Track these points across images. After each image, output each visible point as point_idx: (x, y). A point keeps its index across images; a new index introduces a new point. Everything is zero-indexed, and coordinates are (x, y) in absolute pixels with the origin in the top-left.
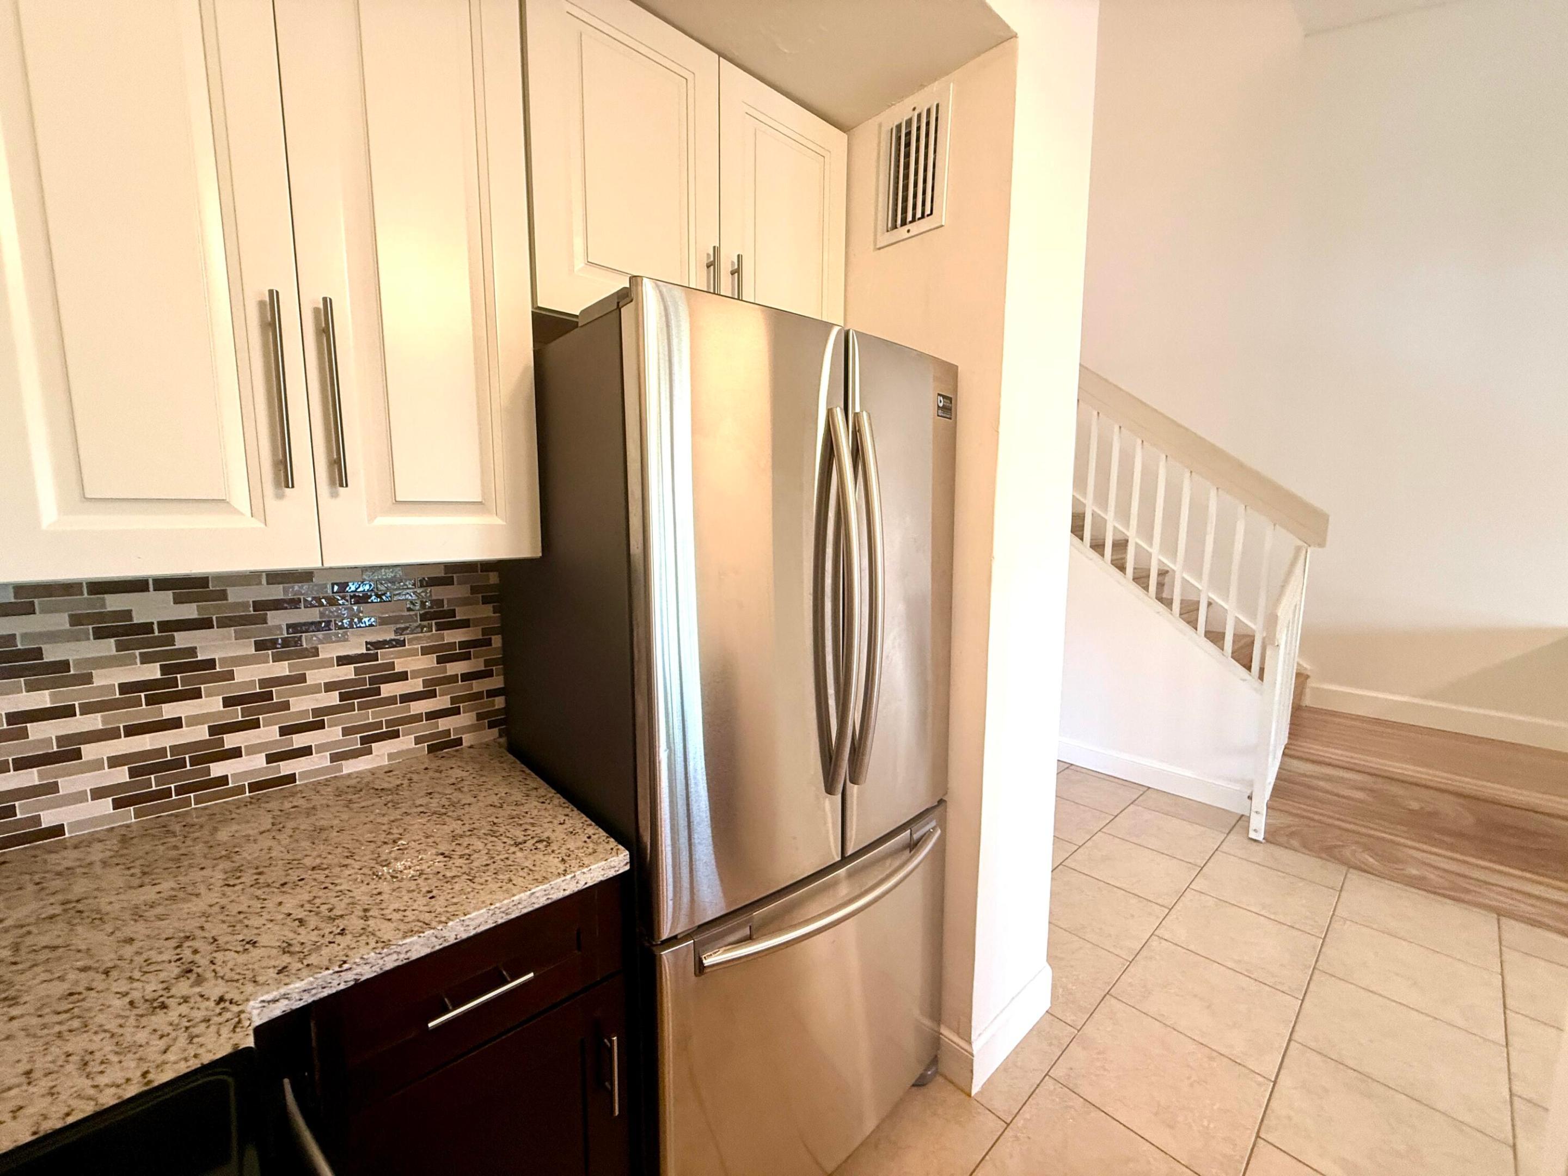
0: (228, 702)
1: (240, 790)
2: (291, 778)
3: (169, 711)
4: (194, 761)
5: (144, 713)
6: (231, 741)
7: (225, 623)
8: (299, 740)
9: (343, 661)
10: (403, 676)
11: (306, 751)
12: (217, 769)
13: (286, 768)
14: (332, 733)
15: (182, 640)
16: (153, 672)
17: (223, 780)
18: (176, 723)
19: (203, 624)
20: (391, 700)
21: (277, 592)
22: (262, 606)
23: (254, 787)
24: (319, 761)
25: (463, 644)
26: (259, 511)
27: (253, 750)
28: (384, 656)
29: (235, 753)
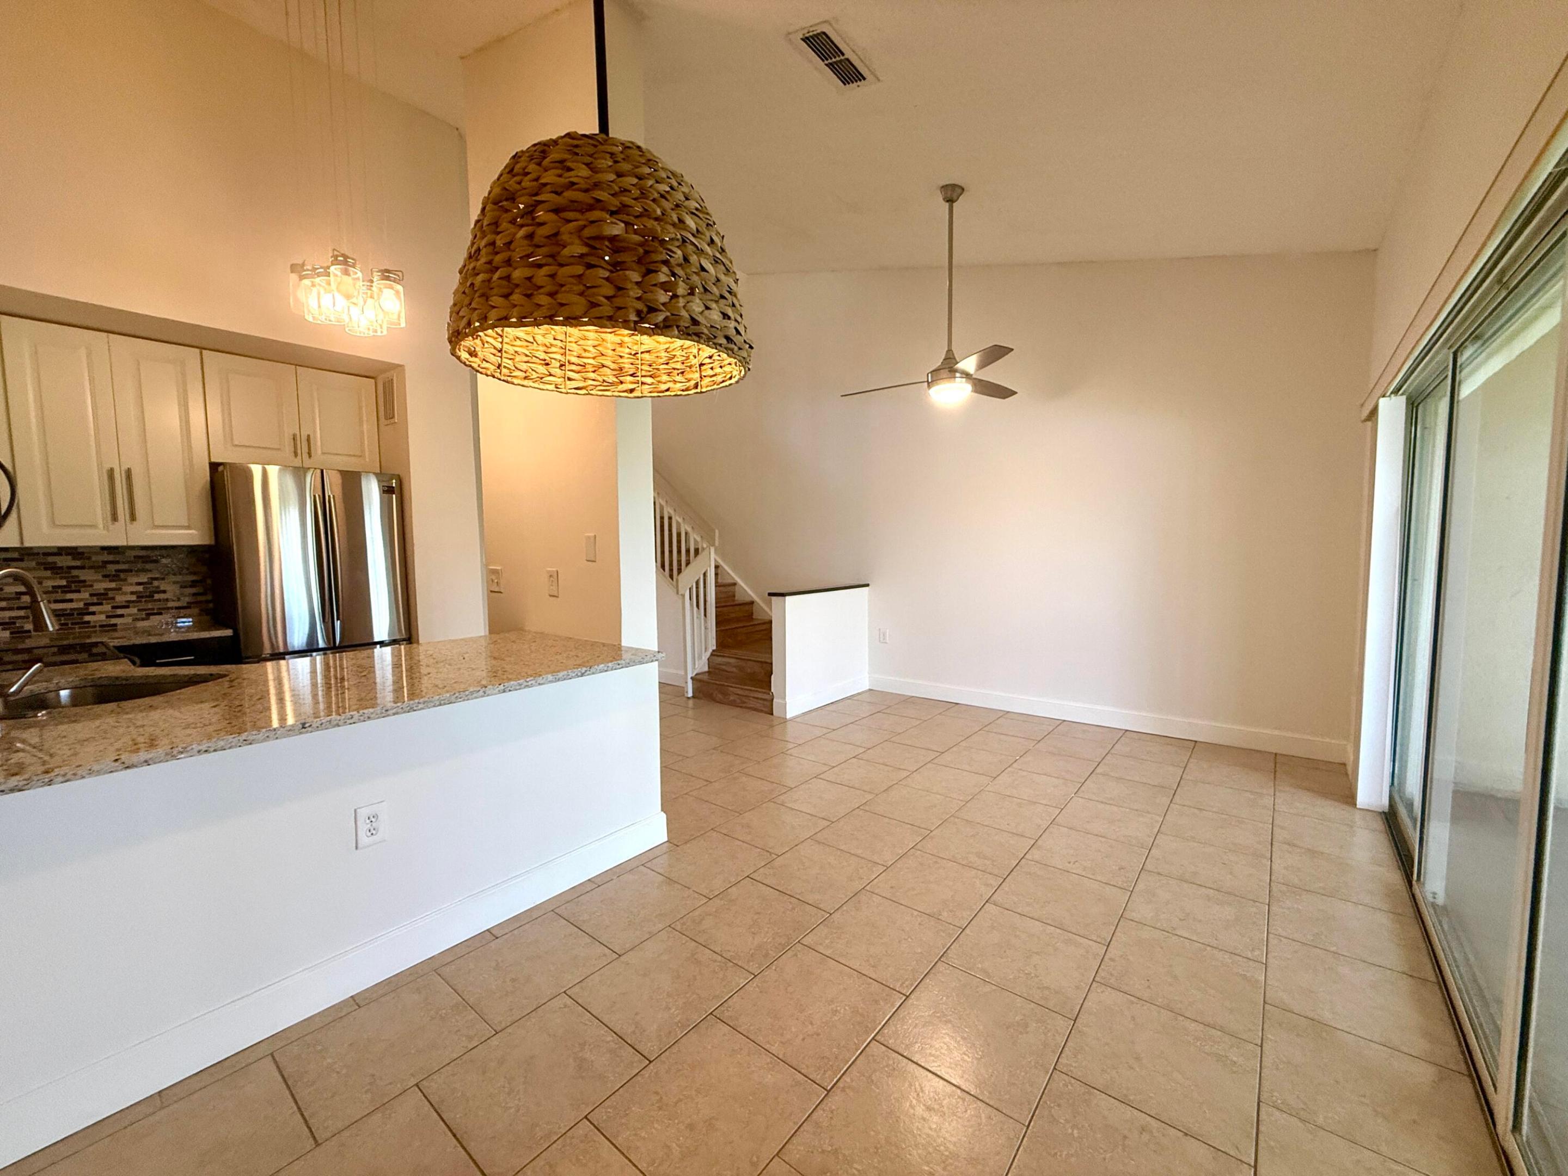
0: (91, 595)
1: (95, 627)
2: (115, 625)
3: (69, 596)
4: (78, 614)
5: (59, 596)
6: (92, 609)
7: (91, 568)
8: (119, 612)
9: (139, 584)
10: (164, 592)
11: (122, 616)
12: (87, 618)
13: (113, 621)
14: (134, 611)
15: (75, 573)
16: (64, 583)
17: (88, 622)
18: (71, 601)
19: (82, 568)
20: (159, 600)
21: (111, 558)
22: (105, 563)
23: (101, 626)
24: (128, 620)
25: (193, 581)
26: (106, 527)
27: (101, 613)
28: (156, 583)
29: (93, 613)
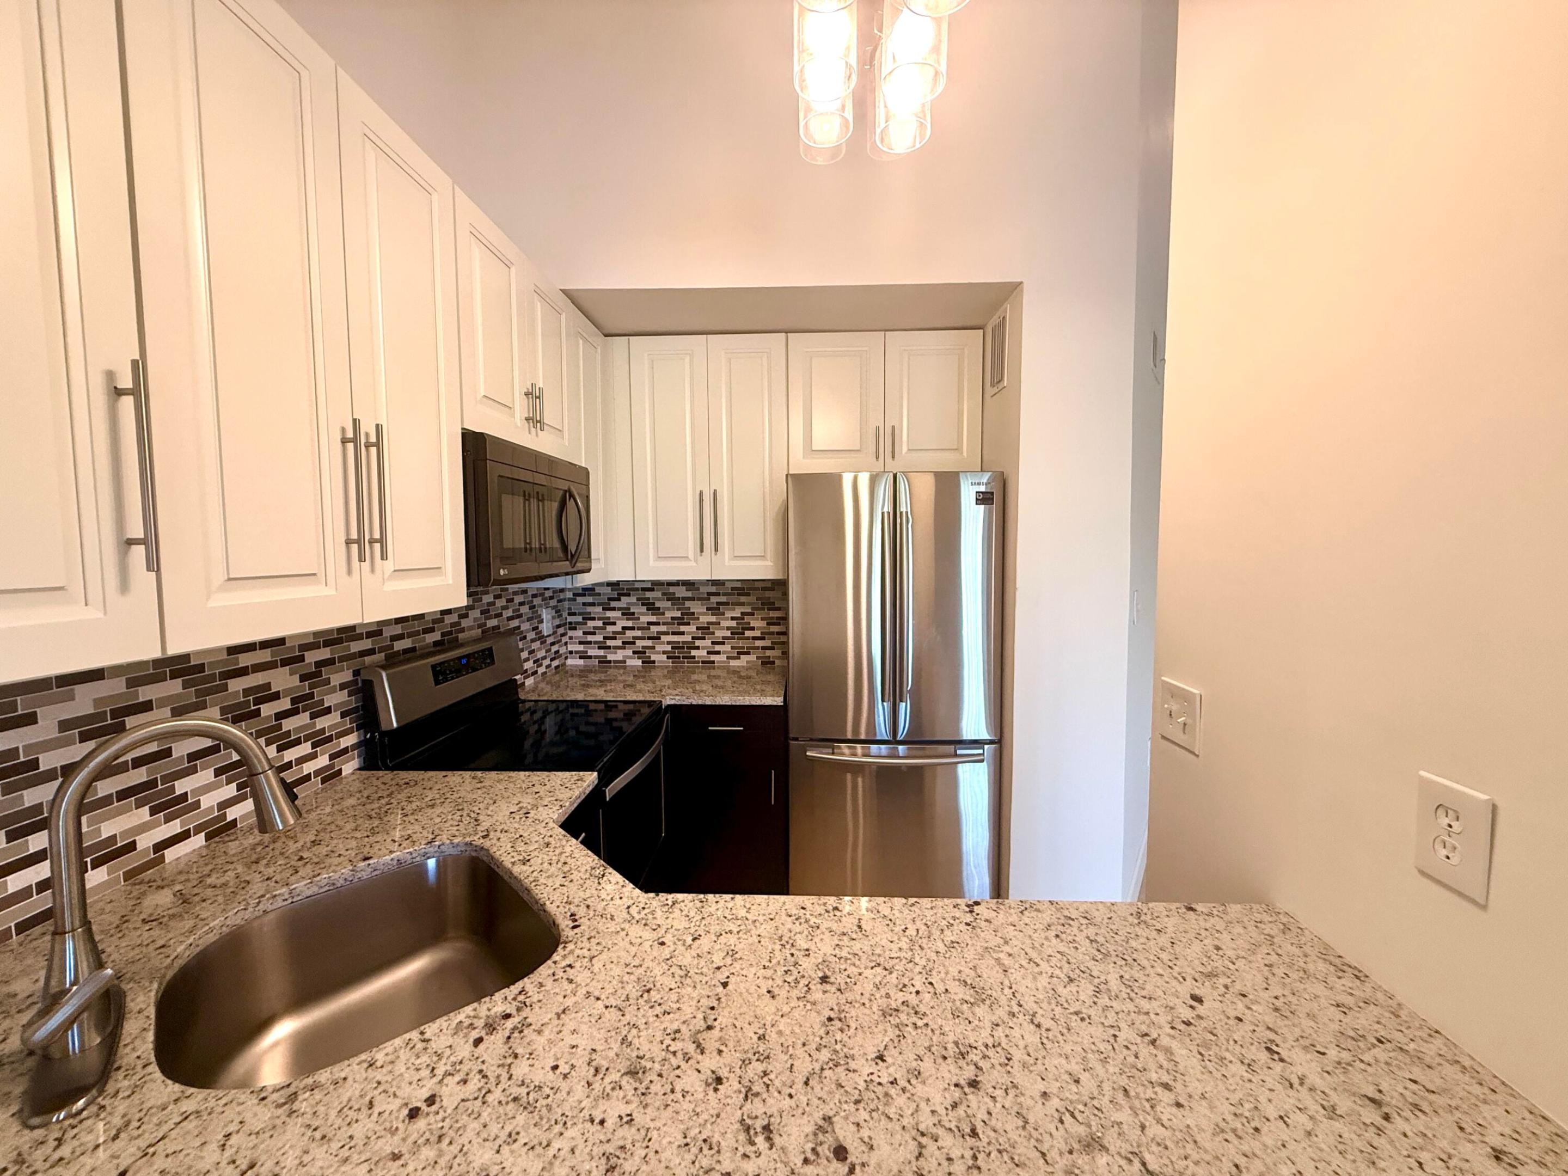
0: (698, 628)
1: (698, 662)
2: (713, 662)
3: (683, 628)
4: (688, 648)
5: (675, 628)
6: (698, 643)
7: (699, 599)
8: (717, 648)
9: (733, 618)
10: (753, 629)
11: (718, 653)
12: (694, 653)
13: (713, 658)
14: (727, 648)
15: (688, 604)
16: (678, 614)
17: (694, 657)
18: (683, 633)
19: (692, 599)
20: (748, 638)
21: (713, 589)
22: (710, 594)
23: (703, 662)
24: (722, 658)
25: (778, 618)
26: (696, 561)
27: (704, 648)
28: (747, 619)
29: (698, 648)
